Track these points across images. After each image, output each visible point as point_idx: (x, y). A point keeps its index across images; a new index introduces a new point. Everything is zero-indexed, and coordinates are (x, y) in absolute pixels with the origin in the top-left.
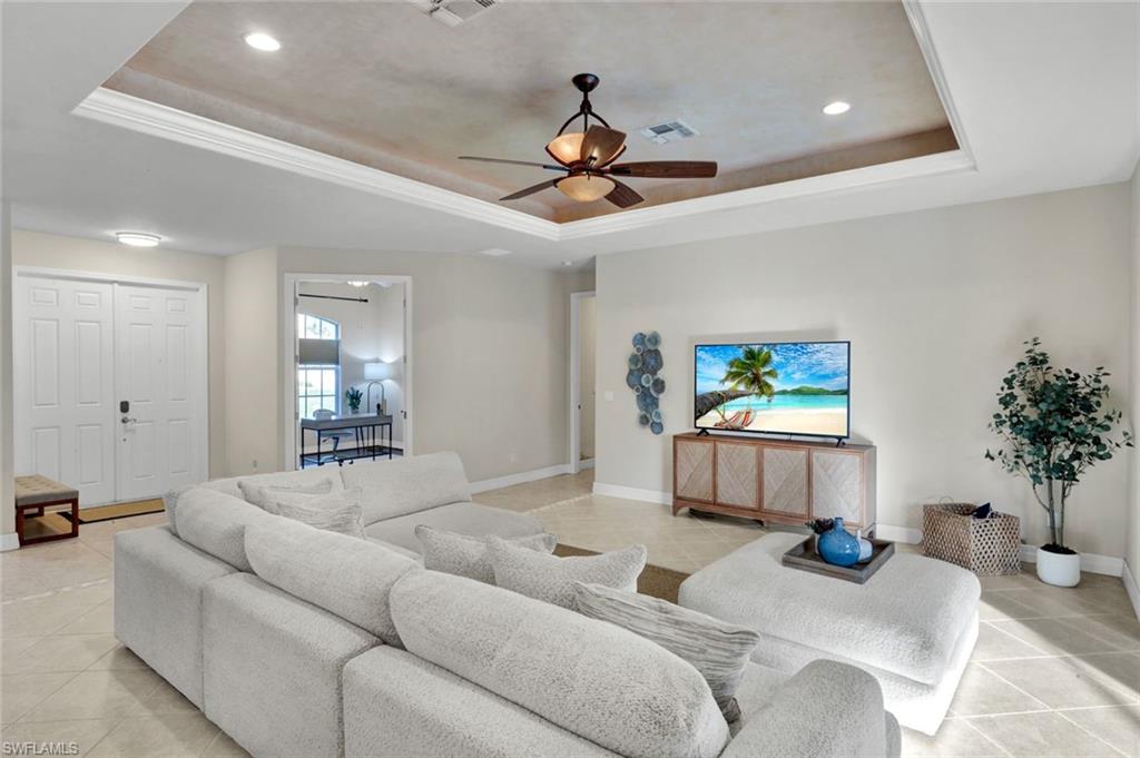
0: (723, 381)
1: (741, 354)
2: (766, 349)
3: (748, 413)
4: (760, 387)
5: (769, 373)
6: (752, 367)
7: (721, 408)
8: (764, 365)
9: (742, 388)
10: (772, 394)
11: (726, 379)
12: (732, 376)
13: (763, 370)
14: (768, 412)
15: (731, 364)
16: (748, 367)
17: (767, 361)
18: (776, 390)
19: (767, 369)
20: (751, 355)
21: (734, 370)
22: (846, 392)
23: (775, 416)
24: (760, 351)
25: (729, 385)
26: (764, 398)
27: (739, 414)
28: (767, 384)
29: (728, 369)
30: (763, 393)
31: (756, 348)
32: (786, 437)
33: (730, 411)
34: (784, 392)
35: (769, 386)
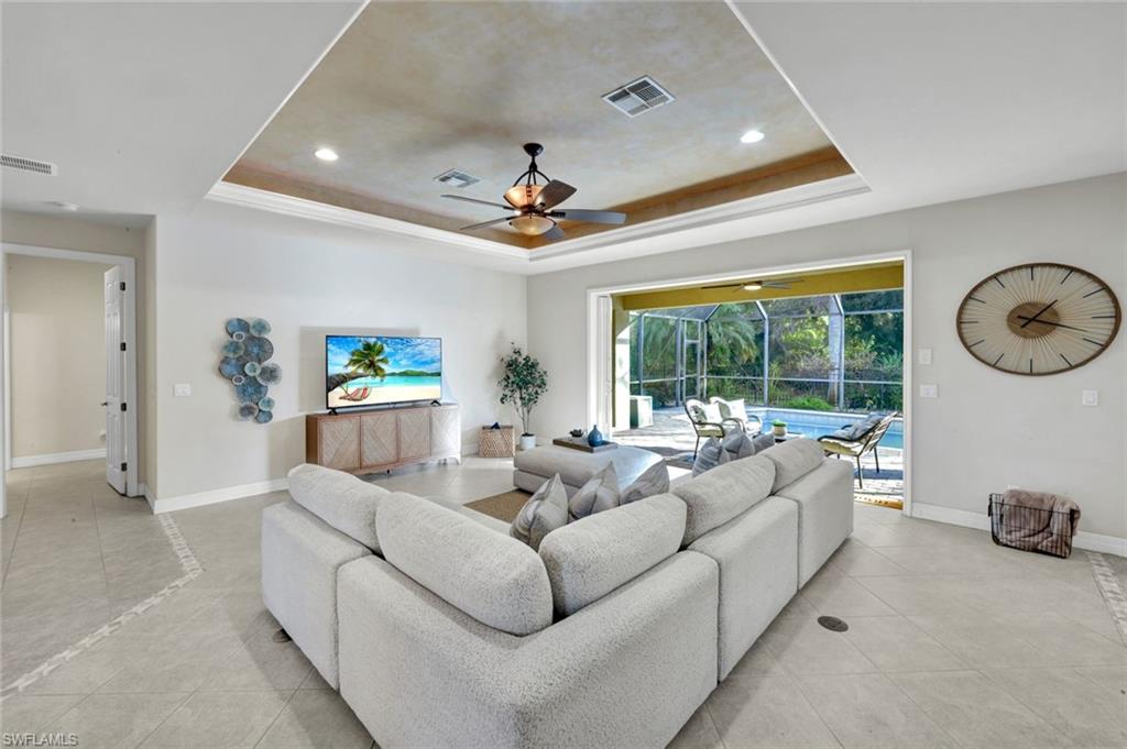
0: (346, 366)
1: (360, 346)
2: (379, 343)
3: (365, 389)
4: (375, 371)
5: (381, 360)
6: (369, 356)
7: (345, 386)
8: (377, 355)
9: (361, 371)
10: (384, 376)
11: (349, 364)
12: (353, 362)
13: (377, 358)
14: (380, 389)
15: (353, 354)
16: (366, 356)
17: (380, 351)
18: (387, 372)
19: (380, 357)
20: (368, 347)
21: (355, 358)
22: (439, 374)
23: (384, 392)
24: (375, 344)
25: (351, 369)
26: (378, 379)
27: (358, 390)
28: (380, 368)
29: (350, 357)
30: (377, 375)
31: (372, 341)
32: (387, 406)
33: (352, 387)
34: (393, 374)
35: (382, 370)
